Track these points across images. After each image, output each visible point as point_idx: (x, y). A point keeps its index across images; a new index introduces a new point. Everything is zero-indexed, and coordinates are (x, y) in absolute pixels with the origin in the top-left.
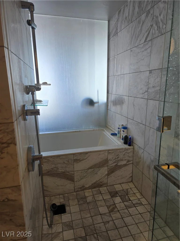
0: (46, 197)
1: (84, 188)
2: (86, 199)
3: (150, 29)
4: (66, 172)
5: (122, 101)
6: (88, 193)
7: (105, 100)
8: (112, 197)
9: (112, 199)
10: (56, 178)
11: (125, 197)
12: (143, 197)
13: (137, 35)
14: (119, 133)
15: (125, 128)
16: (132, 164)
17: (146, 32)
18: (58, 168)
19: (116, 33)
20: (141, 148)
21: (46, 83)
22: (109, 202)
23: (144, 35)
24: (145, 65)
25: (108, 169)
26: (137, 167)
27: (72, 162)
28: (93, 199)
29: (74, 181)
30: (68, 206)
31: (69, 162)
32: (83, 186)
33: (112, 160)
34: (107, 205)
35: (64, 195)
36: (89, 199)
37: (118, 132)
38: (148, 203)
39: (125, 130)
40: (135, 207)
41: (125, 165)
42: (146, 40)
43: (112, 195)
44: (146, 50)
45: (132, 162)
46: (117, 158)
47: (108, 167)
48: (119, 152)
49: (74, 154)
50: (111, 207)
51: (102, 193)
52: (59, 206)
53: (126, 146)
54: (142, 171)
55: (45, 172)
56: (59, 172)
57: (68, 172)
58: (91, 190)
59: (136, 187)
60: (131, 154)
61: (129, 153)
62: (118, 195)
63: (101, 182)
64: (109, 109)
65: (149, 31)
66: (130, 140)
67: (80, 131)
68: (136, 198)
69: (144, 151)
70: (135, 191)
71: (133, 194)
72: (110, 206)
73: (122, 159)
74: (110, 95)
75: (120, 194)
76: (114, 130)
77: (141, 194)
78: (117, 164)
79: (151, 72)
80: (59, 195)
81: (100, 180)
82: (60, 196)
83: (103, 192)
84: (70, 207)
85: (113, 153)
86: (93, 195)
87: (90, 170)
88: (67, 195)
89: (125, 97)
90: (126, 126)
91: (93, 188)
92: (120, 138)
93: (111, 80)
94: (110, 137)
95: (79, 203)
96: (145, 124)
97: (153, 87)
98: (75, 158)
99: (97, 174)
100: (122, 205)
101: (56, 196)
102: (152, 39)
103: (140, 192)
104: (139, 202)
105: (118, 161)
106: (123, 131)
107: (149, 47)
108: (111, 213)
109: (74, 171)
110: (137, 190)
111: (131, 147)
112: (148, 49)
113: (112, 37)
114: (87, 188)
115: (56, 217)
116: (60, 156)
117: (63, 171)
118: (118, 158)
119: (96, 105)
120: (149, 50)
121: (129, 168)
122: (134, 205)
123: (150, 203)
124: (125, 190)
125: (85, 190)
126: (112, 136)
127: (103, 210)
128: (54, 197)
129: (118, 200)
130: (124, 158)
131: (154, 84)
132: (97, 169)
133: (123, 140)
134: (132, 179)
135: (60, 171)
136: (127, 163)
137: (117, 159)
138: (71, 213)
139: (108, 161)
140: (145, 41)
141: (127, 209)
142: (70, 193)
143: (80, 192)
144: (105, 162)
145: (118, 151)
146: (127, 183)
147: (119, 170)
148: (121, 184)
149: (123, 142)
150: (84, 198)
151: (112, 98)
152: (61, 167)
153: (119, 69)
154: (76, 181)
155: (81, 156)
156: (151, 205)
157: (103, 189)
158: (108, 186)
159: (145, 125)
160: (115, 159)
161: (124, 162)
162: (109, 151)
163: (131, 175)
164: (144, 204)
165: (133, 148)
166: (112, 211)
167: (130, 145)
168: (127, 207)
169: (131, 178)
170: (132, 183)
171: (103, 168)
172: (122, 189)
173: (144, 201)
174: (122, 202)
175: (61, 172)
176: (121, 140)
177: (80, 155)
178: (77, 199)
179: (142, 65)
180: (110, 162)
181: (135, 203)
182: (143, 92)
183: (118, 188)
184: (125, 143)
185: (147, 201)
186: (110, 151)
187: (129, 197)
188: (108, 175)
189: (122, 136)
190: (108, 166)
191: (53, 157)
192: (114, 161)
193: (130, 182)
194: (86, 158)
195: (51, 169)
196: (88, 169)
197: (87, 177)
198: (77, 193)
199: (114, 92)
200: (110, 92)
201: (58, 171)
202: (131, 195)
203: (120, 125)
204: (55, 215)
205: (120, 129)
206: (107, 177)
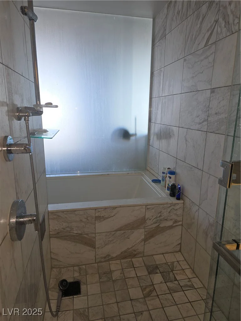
0: (54, 268)
1: (110, 257)
2: (111, 273)
3: (214, 26)
4: (84, 234)
5: (170, 133)
6: (115, 266)
7: (146, 132)
8: (150, 273)
9: (150, 277)
10: (69, 242)
11: (169, 274)
12: (196, 277)
13: (194, 37)
14: (163, 180)
15: (172, 173)
16: (181, 226)
17: (208, 31)
18: (73, 229)
19: (164, 36)
20: (195, 204)
21: (51, 104)
22: (144, 280)
23: (205, 35)
24: (205, 81)
25: (145, 232)
26: (188, 230)
27: (93, 219)
28: (122, 275)
29: (95, 248)
30: (84, 283)
31: (88, 220)
32: (109, 255)
33: (151, 220)
34: (141, 285)
35: (80, 266)
36: (116, 275)
37: (162, 178)
38: (203, 286)
39: (173, 176)
40: (183, 291)
41: (171, 227)
42: (208, 44)
43: (149, 271)
44: (207, 58)
45: (180, 223)
46: (158, 216)
47: (145, 229)
48: (162, 208)
49: (95, 209)
50: (148, 290)
51: (135, 266)
52: (71, 283)
53: (173, 200)
54: (195, 238)
55: (54, 233)
56: (74, 234)
57: (87, 234)
58: (119, 261)
59: (185, 260)
60: (180, 212)
61: (176, 210)
62: (158, 271)
63: (135, 251)
64: (151, 144)
65: (212, 29)
66: (179, 192)
67: (108, 174)
68: (186, 277)
69: (199, 209)
70: (185, 266)
71: (181, 271)
72: (145, 288)
73: (166, 218)
74: (153, 125)
75: (161, 270)
76: (156, 175)
77: (193, 271)
78: (159, 225)
79: (213, 90)
80: (73, 266)
81: (133, 248)
82: (75, 268)
83: (137, 265)
84: (87, 286)
85: (153, 209)
86: (122, 269)
87: (119, 232)
88: (84, 267)
89: (174, 128)
90: (175, 171)
91: (122, 259)
92: (165, 187)
93: (154, 103)
94: (151, 185)
95: (101, 280)
96: (202, 168)
97: (216, 114)
98: (97, 215)
99: (129, 238)
100: (164, 287)
101: (69, 268)
102: (216, 41)
103: (191, 268)
104: (189, 284)
105: (161, 220)
106: (170, 178)
107: (212, 54)
108: (146, 299)
109: (95, 233)
110: (187, 264)
111: (181, 201)
112: (209, 56)
113: (157, 41)
114: (114, 258)
115: (66, 300)
116: (75, 211)
117: (80, 232)
118: (160, 216)
119: (132, 138)
120: (211, 59)
121: (177, 231)
122: (182, 289)
123: (206, 286)
124: (169, 264)
125: (111, 261)
126: (153, 184)
127: (136, 293)
128: (65, 268)
129: (157, 278)
130: (169, 217)
131: (217, 110)
132: (129, 231)
133: (169, 191)
134: (181, 247)
135: (75, 232)
136: (174, 223)
137: (158, 219)
138: (87, 296)
139: (145, 221)
140: (205, 45)
141: (171, 293)
142: (88, 264)
143: (104, 263)
144: (141, 222)
145: (161, 206)
146: (173, 252)
147: (161, 234)
148: (164, 254)
149: (169, 194)
150: (109, 273)
151: (156, 128)
152: (76, 227)
153: (166, 87)
154: (98, 248)
155: (106, 211)
156: (207, 290)
157: (137, 261)
158: (144, 256)
159: (202, 171)
160: (156, 218)
161: (169, 223)
162: (147, 207)
163: (180, 242)
164: (196, 287)
165: (184, 203)
166: (148, 295)
167: (178, 199)
168: (171, 291)
169: (179, 246)
170: (179, 253)
171: (138, 230)
172: (166, 262)
173: (196, 283)
174: (164, 282)
175: (76, 234)
176: (166, 191)
177: (104, 210)
178: (99, 273)
179: (201, 81)
180: (149, 222)
181: (183, 285)
182: (201, 121)
183: (159, 259)
184: (172, 194)
185: (201, 284)
186: (149, 207)
187: (175, 275)
188: (145, 240)
189: (168, 185)
190: (145, 227)
191: (65, 213)
192: (154, 221)
193: (177, 252)
194: (112, 215)
195: (63, 228)
196: (116, 231)
197: (113, 243)
198: (99, 264)
199: (159, 121)
200: (153, 120)
201: (72, 232)
202: (179, 272)
203: (165, 169)
204: (65, 296)
205: (165, 174)
206: (143, 242)
